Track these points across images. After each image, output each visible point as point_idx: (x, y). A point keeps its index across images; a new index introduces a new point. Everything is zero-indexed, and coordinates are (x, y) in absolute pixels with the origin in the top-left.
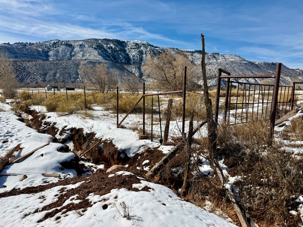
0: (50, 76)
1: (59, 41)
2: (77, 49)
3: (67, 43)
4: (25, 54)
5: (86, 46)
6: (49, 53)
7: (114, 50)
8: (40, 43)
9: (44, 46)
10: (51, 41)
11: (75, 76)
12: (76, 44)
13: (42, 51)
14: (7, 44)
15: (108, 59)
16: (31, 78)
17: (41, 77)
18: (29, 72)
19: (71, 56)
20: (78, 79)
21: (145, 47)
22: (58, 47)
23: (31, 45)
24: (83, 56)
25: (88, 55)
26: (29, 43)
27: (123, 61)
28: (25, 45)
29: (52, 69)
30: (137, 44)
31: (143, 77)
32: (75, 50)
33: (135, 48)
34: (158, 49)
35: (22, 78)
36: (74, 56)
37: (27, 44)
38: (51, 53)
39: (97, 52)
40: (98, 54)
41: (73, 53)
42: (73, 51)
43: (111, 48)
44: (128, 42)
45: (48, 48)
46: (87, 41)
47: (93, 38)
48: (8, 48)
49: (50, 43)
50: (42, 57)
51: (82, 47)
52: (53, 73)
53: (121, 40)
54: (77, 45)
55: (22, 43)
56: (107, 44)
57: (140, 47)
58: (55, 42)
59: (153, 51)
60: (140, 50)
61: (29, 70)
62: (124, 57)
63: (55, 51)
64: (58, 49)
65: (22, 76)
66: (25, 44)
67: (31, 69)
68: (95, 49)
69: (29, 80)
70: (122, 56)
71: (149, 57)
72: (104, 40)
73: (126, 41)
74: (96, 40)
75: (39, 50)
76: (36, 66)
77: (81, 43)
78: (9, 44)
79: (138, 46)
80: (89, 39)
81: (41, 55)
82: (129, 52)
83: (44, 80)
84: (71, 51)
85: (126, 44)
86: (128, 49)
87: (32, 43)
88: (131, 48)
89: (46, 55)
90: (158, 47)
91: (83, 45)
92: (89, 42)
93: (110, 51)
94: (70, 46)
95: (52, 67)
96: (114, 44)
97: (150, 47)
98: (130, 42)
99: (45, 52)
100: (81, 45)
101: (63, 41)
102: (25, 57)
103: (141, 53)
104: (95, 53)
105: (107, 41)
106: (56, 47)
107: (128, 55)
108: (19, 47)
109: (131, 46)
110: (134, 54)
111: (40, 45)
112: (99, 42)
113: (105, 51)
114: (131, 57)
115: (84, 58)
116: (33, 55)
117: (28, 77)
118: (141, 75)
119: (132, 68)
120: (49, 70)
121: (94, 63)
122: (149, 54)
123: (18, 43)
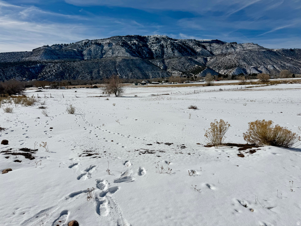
0: (95, 73)
1: (89, 40)
2: (106, 47)
3: (96, 42)
4: (65, 55)
5: (114, 44)
6: (83, 53)
7: (138, 46)
8: (73, 43)
9: (78, 46)
10: (82, 41)
11: (115, 73)
12: (104, 43)
13: (78, 51)
14: (46, 46)
15: (134, 55)
16: (81, 76)
17: (88, 75)
18: (78, 71)
19: (103, 54)
21: (166, 41)
22: (90, 46)
23: (66, 46)
24: (113, 54)
25: (117, 52)
26: (64, 44)
27: (147, 56)
28: (61, 47)
29: (95, 68)
30: (157, 39)
31: (168, 70)
33: (156, 43)
34: (177, 42)
35: (74, 76)
36: (104, 54)
37: (63, 45)
38: (85, 52)
39: (124, 49)
40: (126, 51)
41: (103, 52)
42: (103, 49)
43: (135, 44)
44: (149, 37)
45: (81, 48)
46: (112, 39)
47: (117, 36)
48: (51, 51)
49: (82, 44)
50: (79, 57)
51: (111, 46)
52: (97, 71)
53: (142, 36)
54: (106, 44)
55: (58, 44)
56: (131, 41)
57: (161, 41)
58: (86, 42)
59: (173, 44)
60: (160, 44)
61: (77, 69)
62: (147, 52)
63: (88, 50)
64: (90, 48)
65: (74, 74)
66: (61, 45)
67: (79, 68)
68: (122, 46)
70: (146, 51)
71: (170, 50)
72: (127, 36)
73: (147, 36)
74: (120, 37)
75: (74, 51)
76: (82, 65)
77: (108, 41)
78: (48, 46)
79: (159, 40)
80: (114, 37)
81: (77, 55)
82: (151, 47)
83: (92, 78)
84: (101, 50)
85: (147, 39)
86: (150, 44)
87: (66, 44)
88: (153, 43)
89: (81, 54)
90: (178, 40)
91: (111, 43)
92: (114, 40)
93: (134, 47)
94: (100, 45)
96: (137, 40)
97: (169, 41)
98: (150, 36)
99: (80, 52)
100: (109, 44)
101: (92, 41)
102: (65, 58)
103: (162, 46)
104: (123, 51)
105: (130, 37)
106: (87, 47)
107: (150, 50)
108: (57, 49)
109: (152, 41)
110: (155, 48)
111: (74, 45)
112: (123, 38)
113: (130, 47)
114: (153, 51)
115: (114, 55)
116: (71, 55)
117: (79, 75)
118: (166, 68)
119: (156, 62)
120: (93, 68)
121: (128, 60)
122: (170, 47)
123: (55, 45)
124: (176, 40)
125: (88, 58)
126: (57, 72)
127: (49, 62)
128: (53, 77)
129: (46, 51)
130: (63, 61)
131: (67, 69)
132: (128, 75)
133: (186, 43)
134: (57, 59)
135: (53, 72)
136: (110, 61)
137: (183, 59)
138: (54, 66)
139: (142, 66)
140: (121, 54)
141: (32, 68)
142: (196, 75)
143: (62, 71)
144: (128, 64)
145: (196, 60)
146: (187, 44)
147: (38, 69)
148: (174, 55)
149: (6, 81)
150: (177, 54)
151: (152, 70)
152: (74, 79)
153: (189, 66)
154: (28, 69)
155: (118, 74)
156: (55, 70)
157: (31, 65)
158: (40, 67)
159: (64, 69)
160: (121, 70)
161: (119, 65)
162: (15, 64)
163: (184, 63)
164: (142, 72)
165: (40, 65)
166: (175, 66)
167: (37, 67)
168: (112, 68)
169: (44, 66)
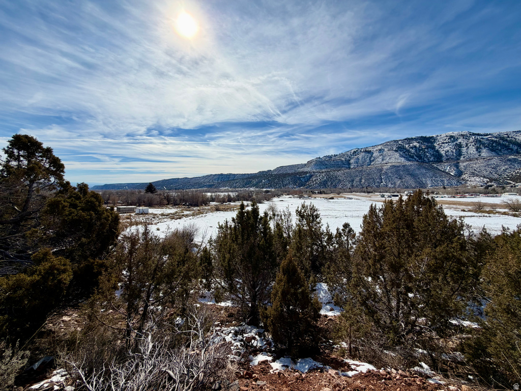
1: (359, 149)
2: (376, 154)
3: (366, 150)
4: (332, 165)
5: (386, 150)
6: (350, 161)
7: (419, 149)
9: (346, 155)
10: (351, 150)
11: (379, 181)
12: (374, 149)
13: (345, 160)
15: (412, 159)
19: (371, 161)
21: (466, 138)
24: (383, 160)
25: (388, 158)
27: (432, 159)
28: (331, 157)
29: (357, 176)
30: (451, 137)
31: (463, 176)
32: (374, 155)
33: (449, 142)
34: (490, 137)
36: (373, 161)
38: (352, 161)
39: (398, 154)
40: (400, 156)
41: (372, 159)
42: (372, 156)
43: (415, 147)
44: (438, 136)
45: (349, 157)
47: (393, 140)
48: (321, 162)
49: (351, 153)
50: (345, 166)
51: (382, 152)
53: (428, 136)
54: (377, 150)
55: (329, 155)
56: (409, 143)
57: (457, 139)
58: (355, 150)
59: (480, 141)
60: (456, 143)
62: (433, 155)
63: (356, 158)
64: (358, 157)
65: (335, 183)
68: (396, 151)
70: (430, 153)
71: (472, 150)
72: (406, 139)
73: (434, 136)
74: (395, 141)
75: (342, 160)
77: (380, 147)
78: (319, 158)
79: (454, 138)
80: (388, 142)
81: (344, 164)
82: (440, 148)
83: (353, 186)
84: (370, 157)
85: (435, 140)
86: (438, 144)
88: (443, 143)
89: (348, 163)
91: (383, 149)
92: (388, 145)
93: (413, 151)
94: (369, 152)
95: (357, 174)
96: (418, 142)
97: (474, 137)
98: (441, 135)
99: (347, 161)
100: (380, 150)
101: (361, 149)
102: (332, 167)
103: (459, 146)
104: (396, 156)
105: (409, 140)
106: (356, 155)
107: (438, 151)
108: (327, 160)
109: (443, 140)
110: (446, 149)
111: (342, 155)
112: (400, 142)
113: (408, 151)
114: (443, 153)
115: (384, 162)
116: (338, 164)
117: (340, 184)
118: (460, 173)
119: (445, 166)
120: (355, 176)
121: (398, 167)
122: (473, 146)
123: (326, 156)
124: (487, 135)
125: (354, 166)
127: (317, 172)
129: (317, 162)
130: (329, 170)
131: (330, 178)
132: (395, 183)
133: (508, 137)
134: (324, 169)
136: (376, 168)
137: (495, 160)
138: (320, 175)
139: (417, 172)
140: (393, 160)
141: (303, 177)
143: (326, 180)
144: (397, 171)
146: (512, 137)
148: (480, 155)
149: (283, 188)
150: (485, 153)
151: (432, 177)
152: (335, 187)
153: (507, 171)
154: (300, 178)
155: (382, 182)
156: (320, 178)
157: (303, 175)
158: (309, 177)
159: (328, 178)
160: (388, 177)
161: (386, 173)
162: (292, 174)
163: (498, 166)
164: (416, 179)
165: (309, 175)
166: (478, 170)
167: (306, 177)
168: (376, 176)
169: (312, 176)
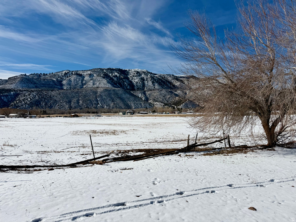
0: (74, 103)
1: (70, 71)
2: (87, 78)
3: (77, 73)
4: (43, 84)
5: (95, 75)
6: (62, 83)
7: (119, 78)
8: (53, 73)
9: (57, 76)
10: (62, 71)
11: (96, 102)
12: (85, 74)
13: (57, 81)
14: (23, 75)
15: (116, 86)
16: (58, 106)
17: (67, 104)
18: (55, 100)
19: (83, 85)
20: (99, 105)
21: (146, 75)
22: (70, 76)
23: (45, 75)
24: (94, 84)
25: (98, 83)
26: (43, 74)
27: (128, 87)
28: (40, 76)
29: (74, 97)
30: (138, 72)
31: (150, 101)
32: (85, 79)
33: (137, 76)
34: (157, 76)
35: (50, 105)
36: (85, 85)
37: (41, 74)
38: (64, 82)
39: (106, 81)
40: (107, 82)
41: (84, 82)
42: (83, 80)
43: (116, 76)
44: (130, 70)
45: (61, 78)
46: (94, 70)
47: (99, 68)
48: (28, 79)
49: (62, 74)
51: (92, 77)
52: (77, 100)
53: (123, 69)
54: (87, 75)
55: (37, 74)
56: (112, 73)
57: (141, 74)
58: (66, 72)
59: (153, 78)
60: (141, 77)
61: (55, 98)
62: (129, 84)
63: (68, 80)
64: (70, 78)
65: (50, 104)
66: (39, 75)
67: (57, 97)
68: (104, 78)
69: (57, 107)
70: (127, 83)
71: (150, 83)
72: (108, 69)
73: (127, 70)
74: (101, 69)
75: (53, 80)
76: (60, 95)
77: (89, 72)
78: (25, 75)
79: (139, 74)
80: (95, 69)
81: (56, 85)
82: (132, 79)
83: (70, 108)
84: (82, 80)
85: (128, 73)
86: (131, 77)
87: (45, 74)
88: (134, 76)
89: (60, 84)
90: (157, 75)
91: (92, 75)
92: (96, 72)
93: (115, 79)
94: (80, 75)
95: (74, 95)
96: (118, 73)
97: (150, 74)
98: (131, 70)
99: (59, 82)
100: (90, 75)
101: (72, 71)
102: (43, 87)
103: (143, 80)
104: (104, 82)
105: (111, 70)
106: (67, 77)
107: (131, 82)
108: (35, 78)
109: (133, 74)
110: (136, 81)
111: (53, 75)
112: (105, 71)
113: (111, 79)
114: (134, 83)
115: (95, 86)
116: (50, 84)
117: (56, 105)
118: (147, 99)
119: (138, 93)
120: (72, 97)
121: (110, 91)
122: (150, 80)
123: (33, 74)
125: (67, 87)
126: (32, 101)
127: (25, 91)
128: (27, 105)
129: (22, 80)
130: (40, 90)
131: (43, 97)
132: (109, 105)
133: (165, 77)
134: (33, 88)
135: (28, 100)
136: (91, 90)
137: (164, 91)
138: (29, 95)
139: (124, 96)
140: (102, 85)
141: (5, 96)
142: (178, 107)
143: (38, 100)
144: (109, 95)
145: (176, 93)
146: (166, 78)
147: (11, 97)
148: (154, 87)
150: (157, 86)
151: (134, 101)
152: (51, 108)
153: (170, 99)
155: (98, 104)
156: (30, 98)
157: (4, 93)
158: (13, 95)
159: (41, 98)
160: (103, 100)
161: (101, 95)
163: (165, 95)
164: (124, 102)
165: (13, 93)
166: (156, 97)
167: (10, 95)
168: (92, 98)
169: (18, 94)
